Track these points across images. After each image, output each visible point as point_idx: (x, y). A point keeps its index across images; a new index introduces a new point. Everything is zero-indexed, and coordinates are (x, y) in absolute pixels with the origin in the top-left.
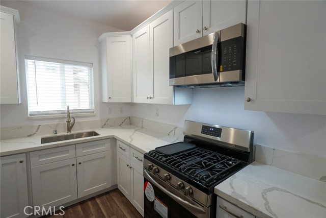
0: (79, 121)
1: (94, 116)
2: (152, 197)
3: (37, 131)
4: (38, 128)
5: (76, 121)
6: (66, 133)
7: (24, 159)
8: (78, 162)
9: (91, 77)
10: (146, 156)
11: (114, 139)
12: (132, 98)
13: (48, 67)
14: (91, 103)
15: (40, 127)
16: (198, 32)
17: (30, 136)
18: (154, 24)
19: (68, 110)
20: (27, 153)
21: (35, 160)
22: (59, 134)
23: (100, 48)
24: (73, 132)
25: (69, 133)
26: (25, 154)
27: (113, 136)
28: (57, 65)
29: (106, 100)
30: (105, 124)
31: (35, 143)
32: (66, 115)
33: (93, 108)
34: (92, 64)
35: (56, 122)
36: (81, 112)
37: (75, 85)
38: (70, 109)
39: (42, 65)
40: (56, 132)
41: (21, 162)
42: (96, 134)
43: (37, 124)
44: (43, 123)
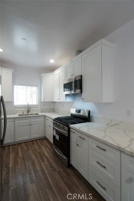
1: (38, 107)
2: (55, 134)
4: (17, 111)
5: (31, 109)
6: (27, 114)
7: (13, 121)
8: (31, 124)
9: (37, 90)
10: (54, 120)
11: (45, 116)
12: (53, 100)
14: (37, 102)
16: (71, 76)
17: (14, 114)
18: (60, 71)
19: (28, 105)
20: (15, 118)
21: (17, 121)
23: (41, 79)
24: (29, 114)
26: (13, 119)
28: (25, 87)
29: (43, 101)
30: (42, 111)
32: (27, 107)
33: (38, 104)
34: (38, 86)
35: (23, 109)
37: (31, 94)
38: (29, 104)
39: (19, 87)
40: (23, 113)
42: (38, 114)
43: (17, 109)
44: (19, 109)
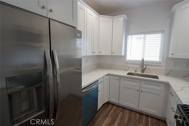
0: (150, 68)
1: (161, 66)
3: (129, 69)
4: (129, 67)
5: (147, 67)
8: (141, 90)
13: (138, 38)
14: (160, 58)
15: (130, 67)
17: (126, 70)
21: (122, 81)
22: (138, 72)
24: (144, 73)
25: (142, 73)
26: (119, 77)
27: (168, 82)
28: (142, 36)
29: (170, 56)
30: (168, 73)
31: (124, 74)
33: (161, 61)
34: (164, 31)
35: (137, 66)
36: (152, 63)
40: (136, 71)
41: (118, 80)
43: (129, 65)
44: (131, 66)
